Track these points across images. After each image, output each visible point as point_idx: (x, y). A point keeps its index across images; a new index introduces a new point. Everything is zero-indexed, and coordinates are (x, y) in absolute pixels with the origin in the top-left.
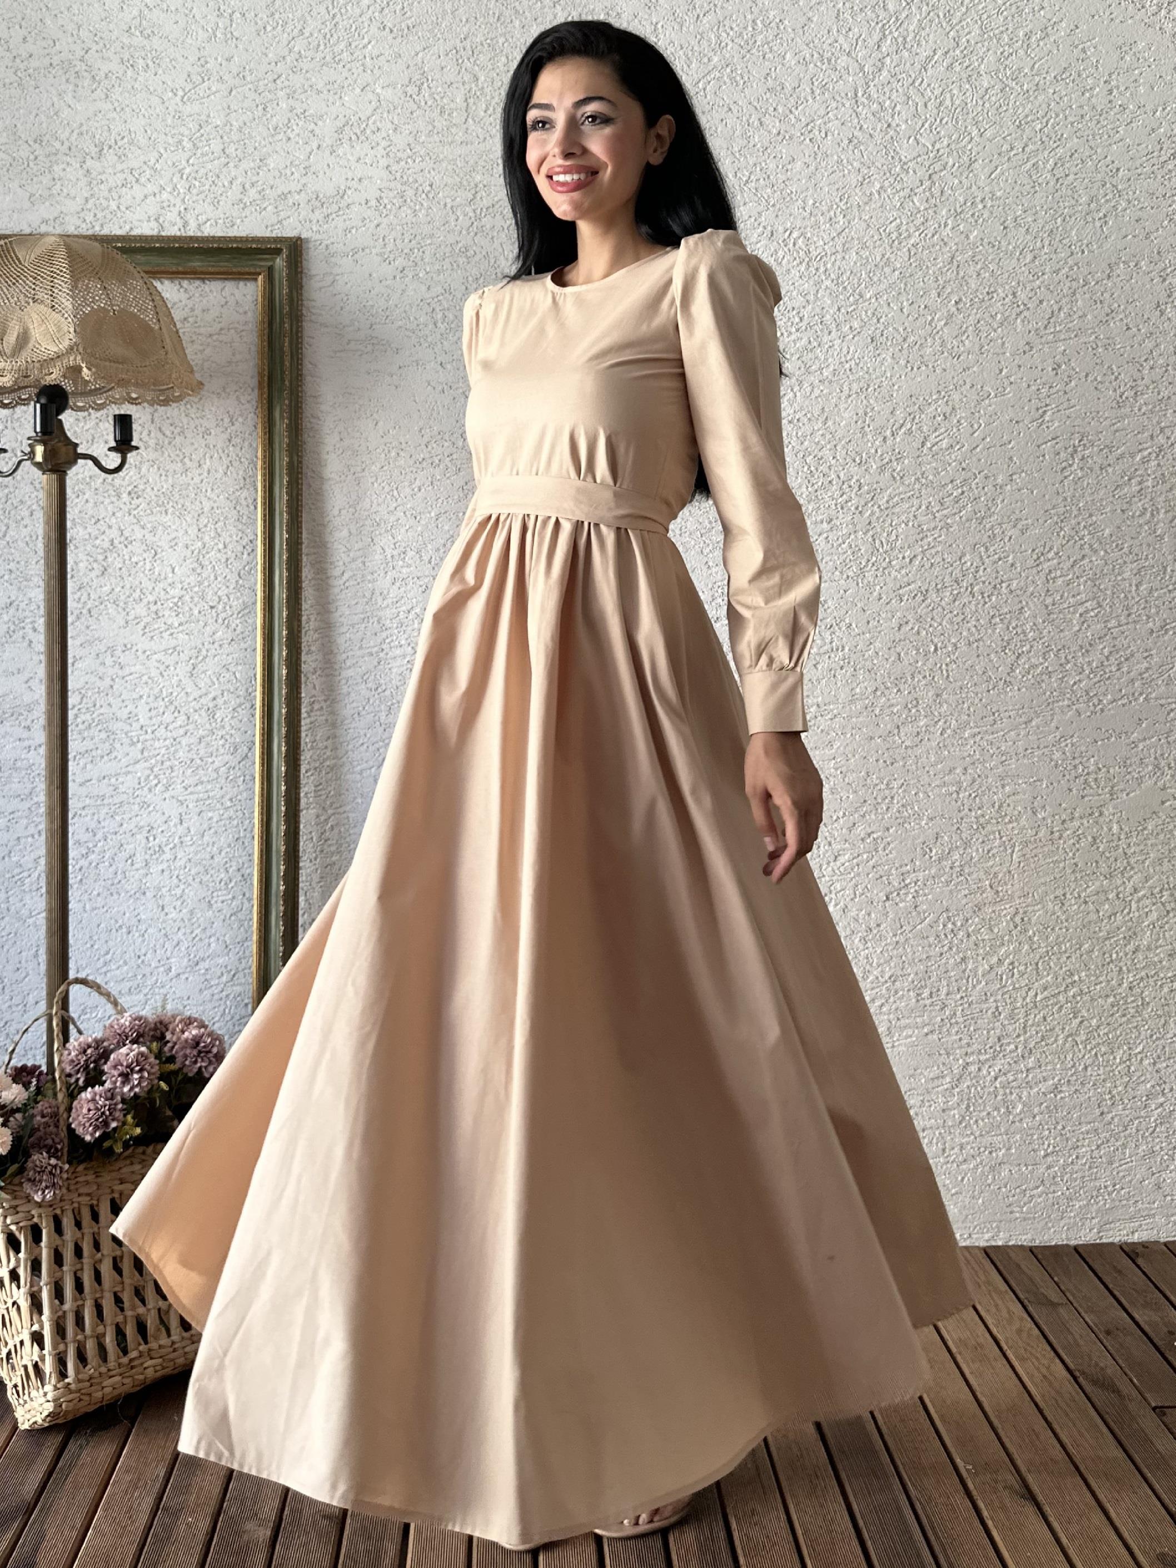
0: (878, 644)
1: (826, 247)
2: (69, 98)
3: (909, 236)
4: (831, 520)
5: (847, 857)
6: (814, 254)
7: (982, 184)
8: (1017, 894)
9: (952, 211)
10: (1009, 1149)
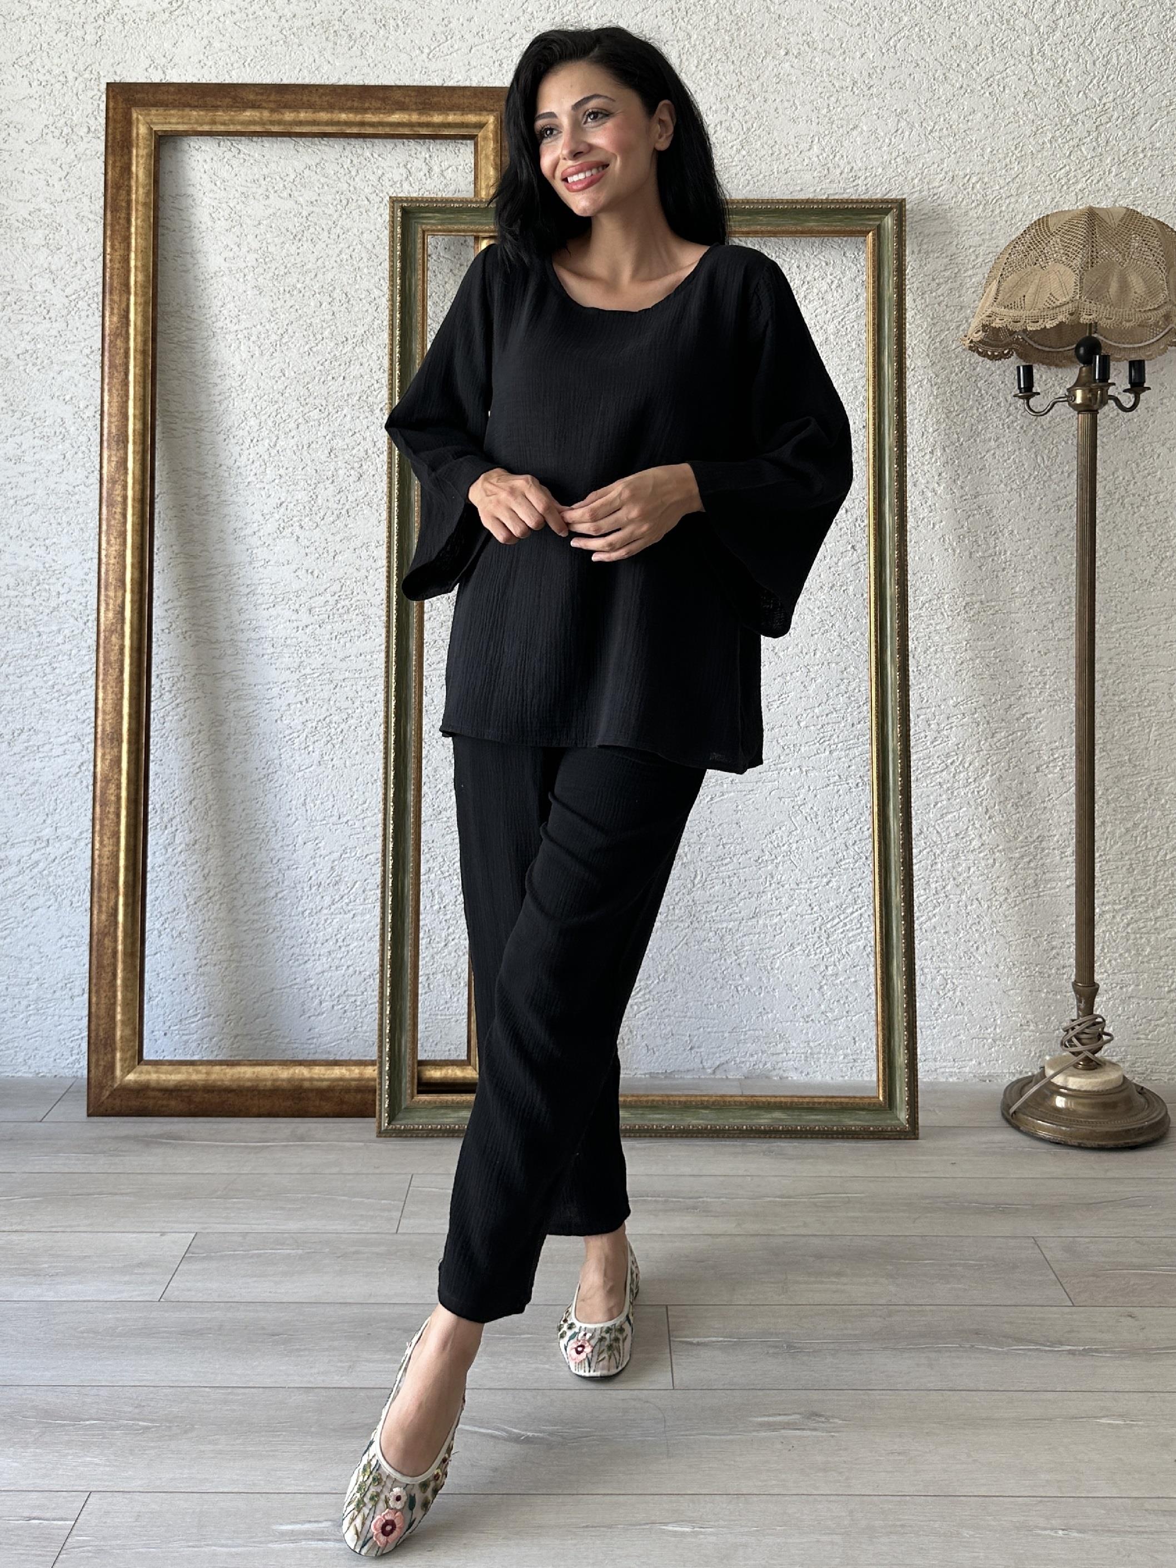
0: (1036, 548)
1: (1002, 191)
2: (328, 54)
3: (1077, 182)
4: (998, 438)
5: (1003, 734)
6: (990, 198)
7: (1142, 135)
8: (1153, 768)
9: (1116, 160)
10: (1138, 985)
